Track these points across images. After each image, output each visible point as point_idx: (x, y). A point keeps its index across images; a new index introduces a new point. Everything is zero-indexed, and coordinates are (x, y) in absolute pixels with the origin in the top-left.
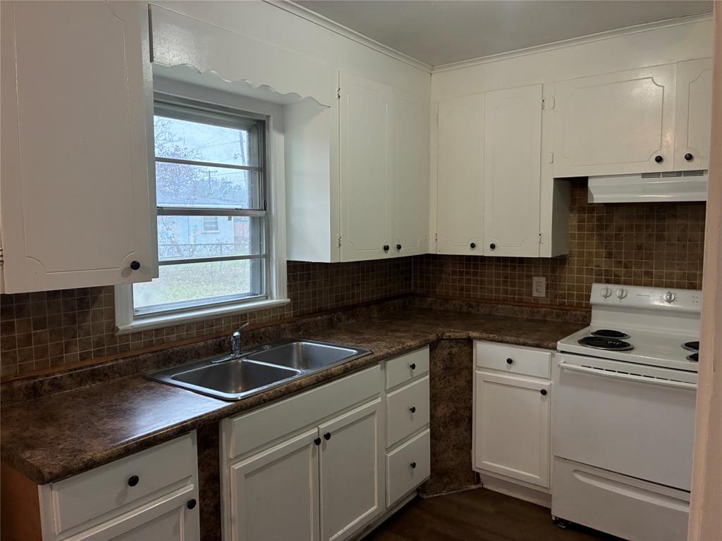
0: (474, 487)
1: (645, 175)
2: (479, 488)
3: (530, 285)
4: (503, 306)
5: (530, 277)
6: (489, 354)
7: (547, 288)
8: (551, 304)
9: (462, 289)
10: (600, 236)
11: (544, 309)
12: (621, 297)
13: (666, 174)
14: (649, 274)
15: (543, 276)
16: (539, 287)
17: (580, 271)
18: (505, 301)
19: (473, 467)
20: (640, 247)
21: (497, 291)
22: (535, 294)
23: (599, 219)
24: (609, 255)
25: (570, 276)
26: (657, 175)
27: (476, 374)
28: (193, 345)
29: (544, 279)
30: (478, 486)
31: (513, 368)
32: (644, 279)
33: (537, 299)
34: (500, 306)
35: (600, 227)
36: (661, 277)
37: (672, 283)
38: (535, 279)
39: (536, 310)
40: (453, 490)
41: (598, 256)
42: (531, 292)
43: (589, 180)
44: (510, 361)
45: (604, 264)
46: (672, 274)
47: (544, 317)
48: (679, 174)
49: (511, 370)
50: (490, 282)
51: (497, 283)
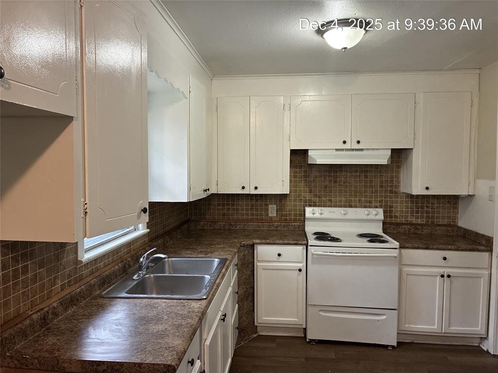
0: (255, 336)
1: (337, 150)
2: (258, 336)
3: (267, 210)
4: (252, 223)
5: (267, 205)
6: (265, 252)
7: (277, 211)
8: (280, 220)
9: (224, 215)
10: (306, 181)
11: (276, 223)
12: (321, 214)
13: (347, 150)
14: (330, 201)
15: (275, 204)
16: (272, 211)
17: (295, 201)
18: (252, 220)
19: (255, 323)
20: (326, 187)
21: (247, 214)
22: (270, 215)
23: (305, 172)
24: (310, 191)
25: (290, 205)
26: (342, 150)
27: (257, 265)
28: (113, 269)
29: (275, 206)
30: (257, 335)
31: (281, 259)
32: (328, 203)
33: (271, 218)
34: (249, 223)
35: (305, 176)
36: (336, 202)
37: (342, 205)
38: (270, 206)
39: (272, 224)
40: (246, 340)
41: (305, 192)
42: (268, 214)
43: (309, 151)
44: (279, 255)
45: (308, 196)
46: (341, 200)
47: (277, 228)
48: (353, 150)
49: (280, 260)
50: (242, 210)
51: (247, 210)
